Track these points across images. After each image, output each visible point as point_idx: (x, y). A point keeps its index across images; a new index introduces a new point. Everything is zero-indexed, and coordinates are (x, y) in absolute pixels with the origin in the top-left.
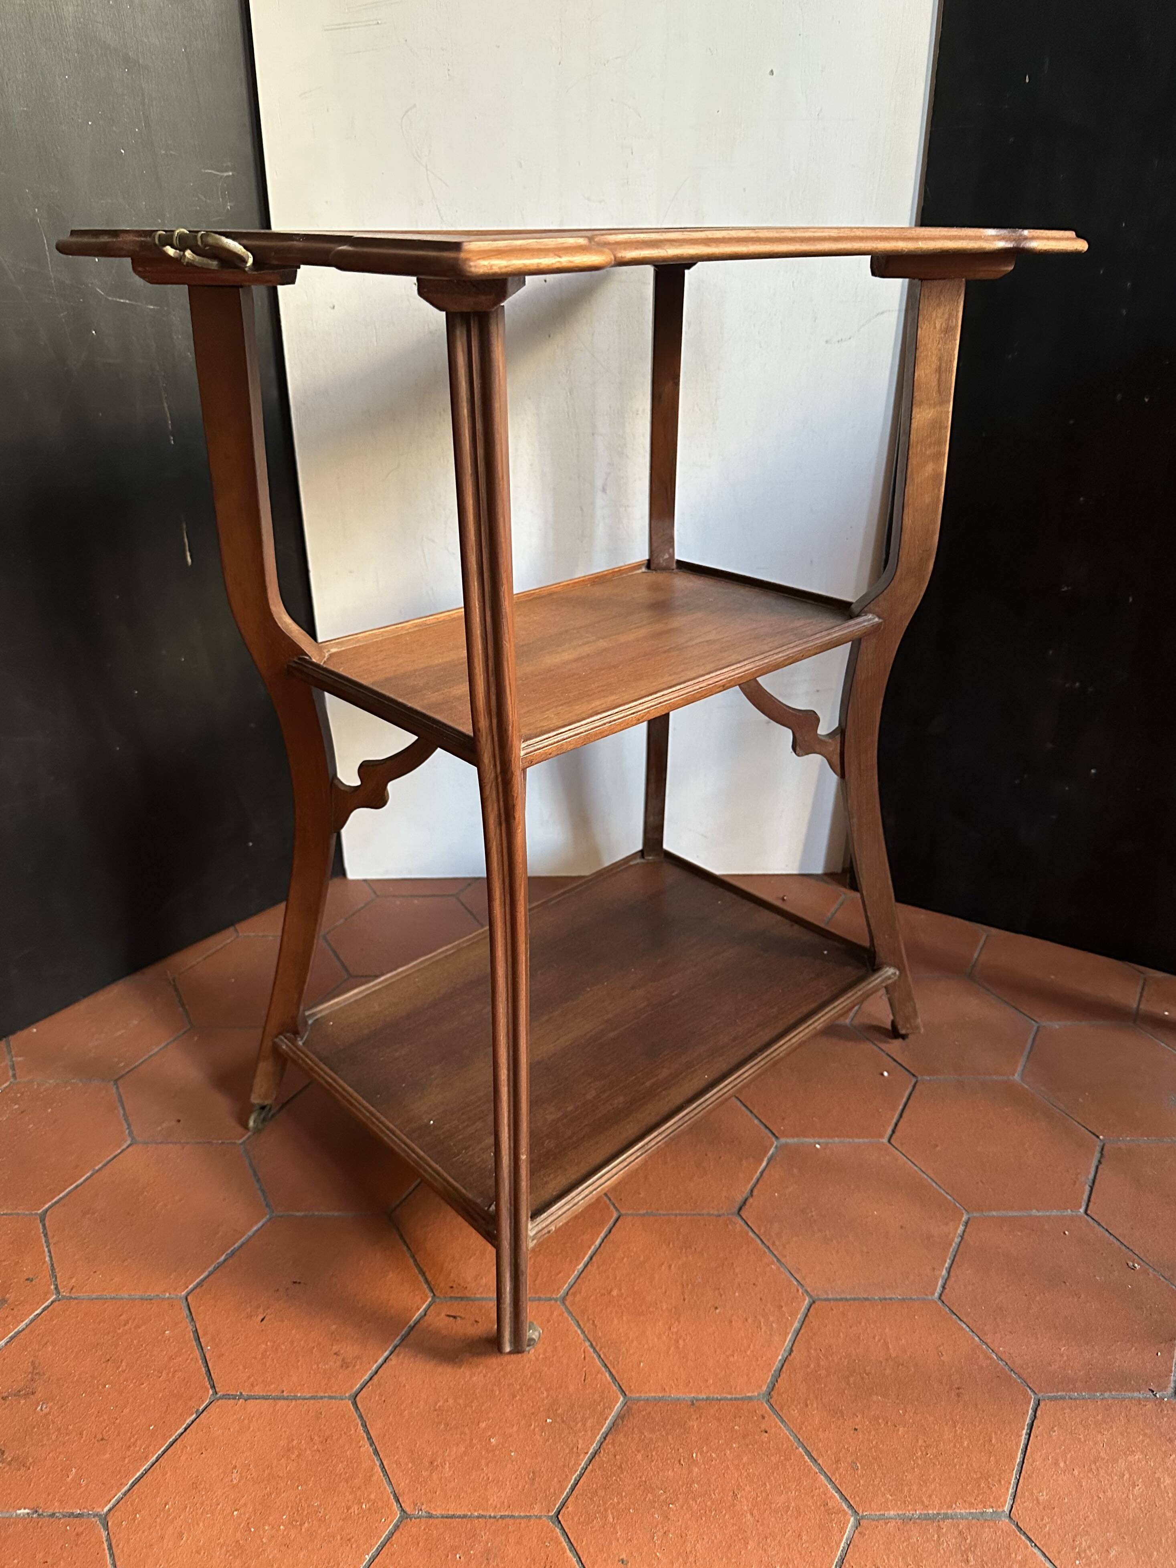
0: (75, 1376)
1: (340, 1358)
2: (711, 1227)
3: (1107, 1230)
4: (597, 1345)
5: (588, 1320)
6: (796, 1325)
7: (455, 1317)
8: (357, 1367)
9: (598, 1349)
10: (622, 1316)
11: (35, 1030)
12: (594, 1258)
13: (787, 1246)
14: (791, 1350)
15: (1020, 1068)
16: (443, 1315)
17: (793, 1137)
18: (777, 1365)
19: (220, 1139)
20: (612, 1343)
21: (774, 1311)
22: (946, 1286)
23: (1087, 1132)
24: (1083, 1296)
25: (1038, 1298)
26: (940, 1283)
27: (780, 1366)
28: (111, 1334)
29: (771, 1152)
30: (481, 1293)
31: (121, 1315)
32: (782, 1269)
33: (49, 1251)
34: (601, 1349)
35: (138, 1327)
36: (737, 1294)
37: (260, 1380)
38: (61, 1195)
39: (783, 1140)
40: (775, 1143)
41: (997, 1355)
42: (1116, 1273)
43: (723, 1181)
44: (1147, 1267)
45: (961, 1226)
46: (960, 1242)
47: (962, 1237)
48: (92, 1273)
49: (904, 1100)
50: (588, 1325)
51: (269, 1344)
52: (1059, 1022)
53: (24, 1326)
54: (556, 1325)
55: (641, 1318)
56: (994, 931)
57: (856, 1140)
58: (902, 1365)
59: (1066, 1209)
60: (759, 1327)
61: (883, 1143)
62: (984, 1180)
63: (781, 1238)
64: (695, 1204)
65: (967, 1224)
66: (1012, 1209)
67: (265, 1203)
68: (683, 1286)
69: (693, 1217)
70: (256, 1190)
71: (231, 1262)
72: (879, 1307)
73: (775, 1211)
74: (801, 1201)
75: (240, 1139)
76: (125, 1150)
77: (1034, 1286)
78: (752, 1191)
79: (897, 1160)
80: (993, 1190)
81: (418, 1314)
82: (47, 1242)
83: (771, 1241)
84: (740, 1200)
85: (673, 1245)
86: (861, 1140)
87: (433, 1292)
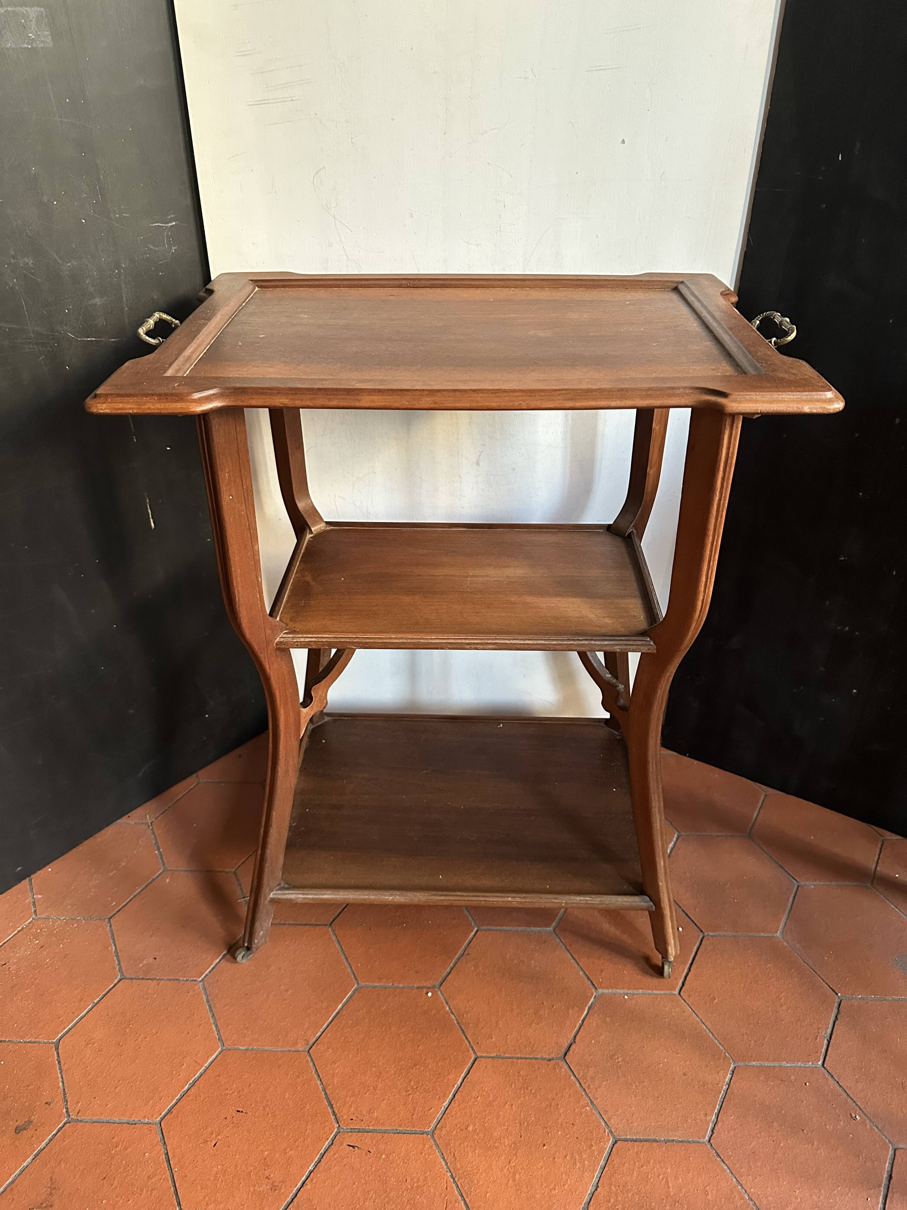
0: (81, 1191)
1: (270, 1181)
2: (544, 1071)
3: (838, 1082)
4: (456, 1176)
5: (451, 1153)
6: (602, 1163)
7: (353, 1147)
8: (283, 1190)
9: (456, 1179)
10: (475, 1150)
11: (50, 870)
12: (456, 1095)
13: (598, 1089)
14: (597, 1187)
15: (782, 925)
16: (345, 1144)
17: (608, 988)
18: (587, 1198)
19: (185, 977)
20: (467, 1175)
21: (586, 1150)
22: (715, 1131)
23: (828, 988)
24: (816, 1143)
25: (782, 1145)
26: (711, 1126)
27: (589, 1199)
28: (107, 1155)
29: (591, 1002)
30: (373, 1125)
31: (113, 1138)
32: (594, 1111)
33: (62, 1078)
34: (458, 1181)
35: (126, 1149)
36: (560, 1133)
37: (213, 1199)
38: (70, 1026)
39: (600, 991)
40: (595, 994)
41: (748, 1196)
42: (842, 1123)
43: (554, 1028)
44: (866, 1118)
45: (729, 1075)
46: (727, 1089)
47: (729, 1085)
48: (92, 1099)
49: (693, 954)
50: (450, 1157)
51: (219, 1167)
52: (814, 885)
53: (45, 1145)
54: (427, 1157)
55: (489, 1153)
56: (771, 791)
57: (655, 992)
58: (678, 1202)
59: (809, 1062)
60: (575, 1163)
61: (675, 994)
62: (748, 1032)
63: (594, 1081)
64: (532, 1049)
65: (733, 1072)
66: (768, 1060)
67: (217, 1037)
68: (521, 1123)
69: (531, 1061)
70: (211, 1024)
71: (192, 1090)
72: (664, 1149)
73: (591, 1057)
74: (611, 1048)
75: (199, 977)
76: (116, 985)
77: (780, 1133)
78: (575, 1037)
79: (684, 1012)
80: (755, 1042)
81: (327, 1143)
82: (60, 1068)
83: (587, 1084)
84: (566, 1045)
85: (515, 1086)
86: (659, 992)
87: (338, 1123)
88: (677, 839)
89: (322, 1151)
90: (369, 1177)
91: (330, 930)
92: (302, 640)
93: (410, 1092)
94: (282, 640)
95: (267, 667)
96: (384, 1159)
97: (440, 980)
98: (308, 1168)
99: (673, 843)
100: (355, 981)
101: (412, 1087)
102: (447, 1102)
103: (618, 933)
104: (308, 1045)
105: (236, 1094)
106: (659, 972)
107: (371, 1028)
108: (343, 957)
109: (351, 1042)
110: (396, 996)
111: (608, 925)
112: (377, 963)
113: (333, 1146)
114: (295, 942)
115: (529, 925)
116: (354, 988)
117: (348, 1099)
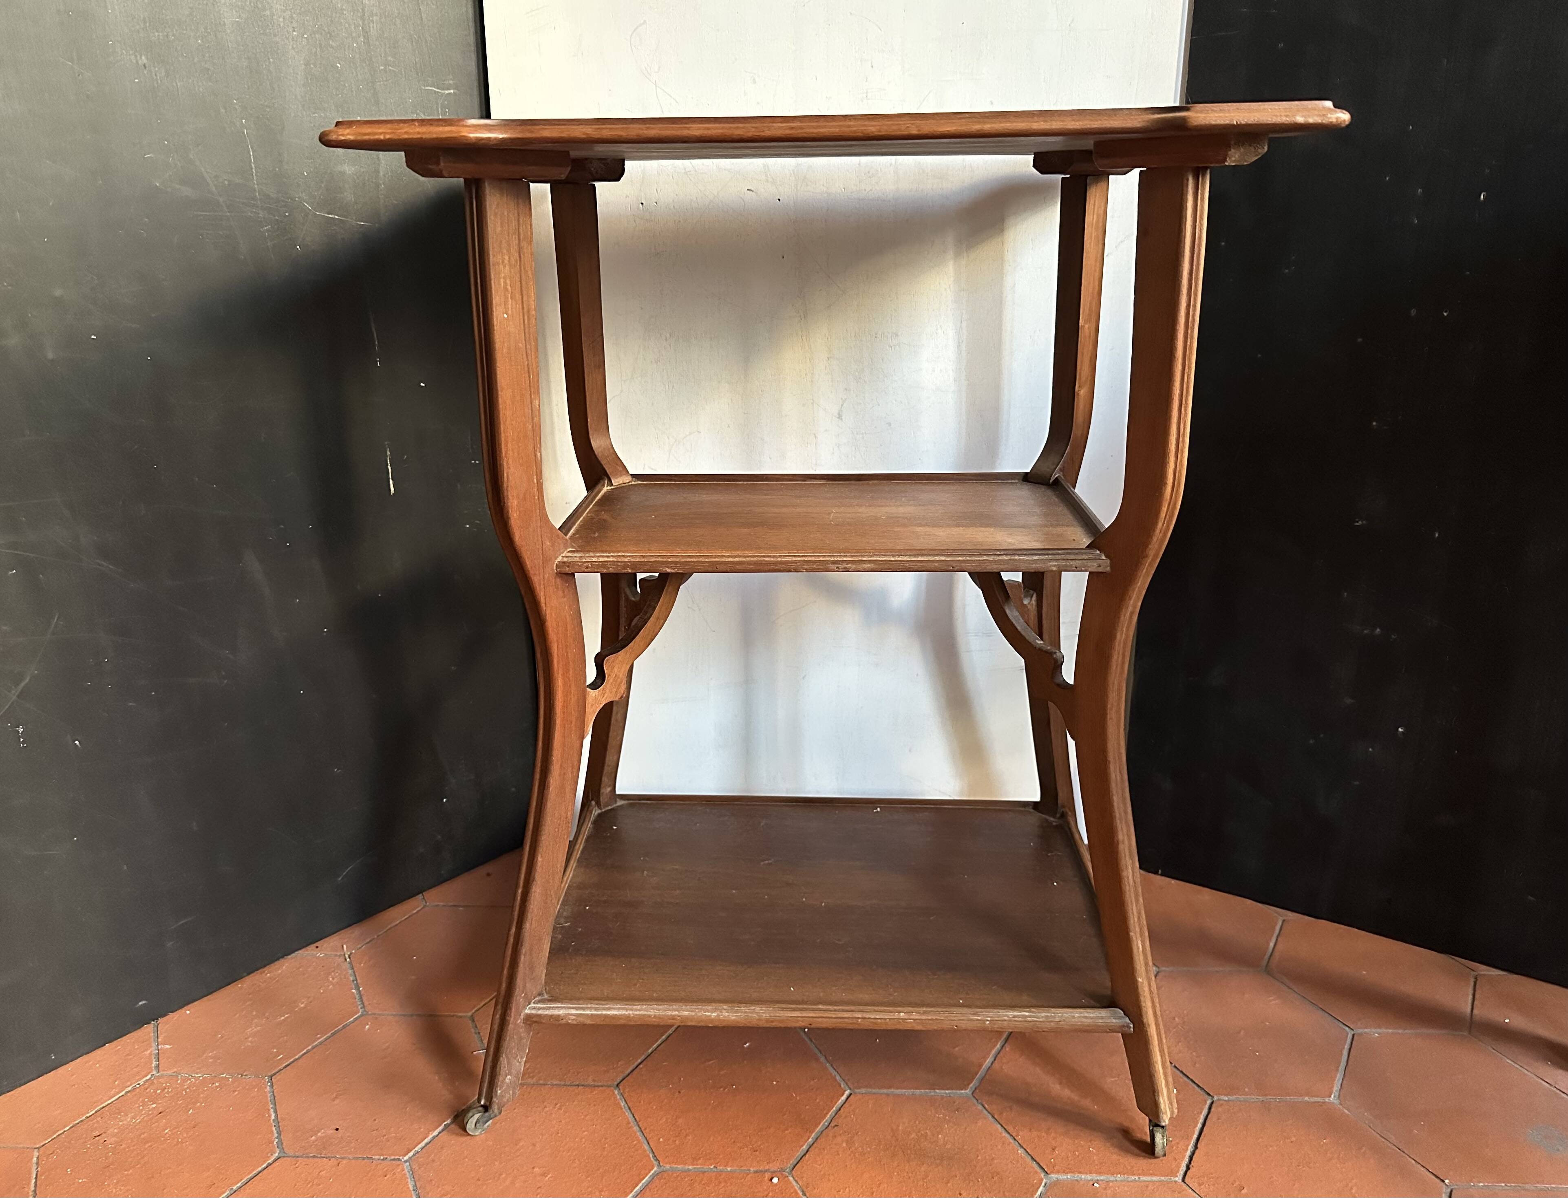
11: (188, 1012)
15: (1336, 1088)
17: (1065, 1172)
19: (381, 1155)
23: (1428, 1174)
29: (1039, 1192)
39: (1054, 1176)
40: (1045, 1181)
49: (1199, 1126)
52: (1378, 1030)
56: (1291, 916)
57: (1143, 1178)
61: (1176, 1182)
75: (405, 1156)
76: (269, 1165)
86: (1149, 1179)
91: (616, 1092)
92: (594, 559)
94: (565, 560)
95: (542, 600)
97: (793, 1161)
100: (655, 1163)
103: (1075, 1097)
106: (1148, 1149)
108: (636, 1128)
110: (720, 1183)
111: (1058, 1087)
112: (690, 1137)
114: (560, 1109)
115: (933, 1087)
116: (652, 1172)
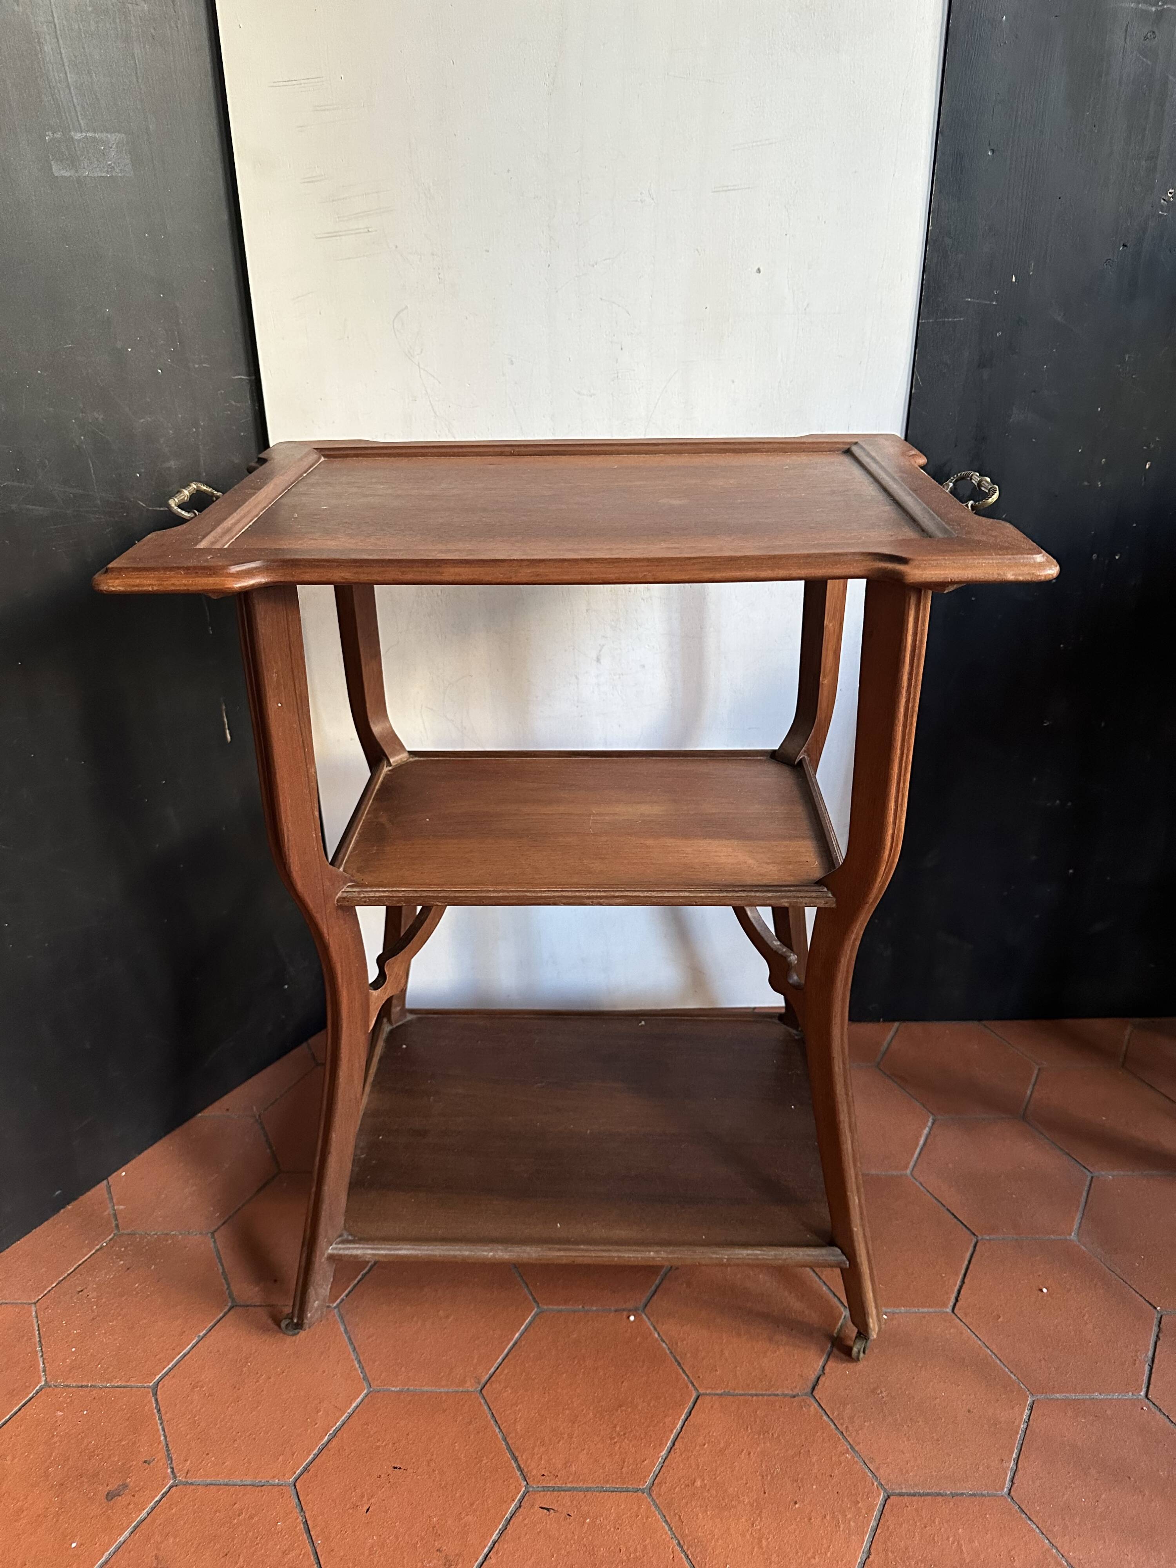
1: (443, 1554)
2: (787, 1410)
3: (1168, 1417)
4: (684, 1544)
5: (675, 1515)
6: (873, 1523)
7: (548, 1510)
9: (685, 1548)
10: (706, 1511)
12: (676, 1443)
13: (860, 1432)
14: (869, 1554)
15: (1076, 1226)
16: (537, 1506)
20: (698, 1542)
21: (850, 1508)
22: (1015, 1481)
23: (1144, 1301)
24: (1147, 1494)
25: (1104, 1496)
26: (1009, 1475)
28: (227, 1526)
30: (572, 1482)
31: (234, 1505)
32: (856, 1459)
33: (163, 1429)
34: (688, 1550)
35: (251, 1517)
36: (815, 1487)
38: (170, 1366)
40: (844, 1313)
41: (1067, 1561)
43: (796, 1356)
45: (1026, 1411)
46: (1026, 1429)
47: (1028, 1423)
48: (204, 1455)
49: (966, 1262)
50: (674, 1520)
51: (375, 1538)
53: (146, 1515)
54: (645, 1521)
55: (725, 1514)
57: (921, 1310)
59: (1128, 1392)
60: (837, 1525)
61: (947, 1312)
62: (1046, 1358)
63: (854, 1422)
64: (770, 1383)
65: (1032, 1407)
66: (1074, 1391)
67: (362, 1376)
68: (763, 1476)
69: (770, 1398)
70: (352, 1360)
71: (333, 1443)
72: (952, 1504)
73: (847, 1391)
74: (872, 1380)
75: (334, 1302)
76: (226, 1314)
77: (1099, 1482)
78: (824, 1367)
79: (961, 1333)
80: (1056, 1369)
81: (513, 1506)
82: (160, 1419)
83: (844, 1426)
84: (813, 1377)
85: (751, 1429)
86: (926, 1310)
87: (526, 1480)
88: (933, 1124)
89: (508, 1515)
90: (572, 1546)
93: (615, 1440)
96: (589, 1524)
97: (644, 1300)
98: (491, 1537)
99: (927, 1129)
100: (534, 1304)
101: (619, 1434)
102: (664, 1452)
104: (479, 1383)
105: (390, 1446)
107: (560, 1361)
109: (535, 1378)
110: (589, 1321)
112: (561, 1281)
113: (521, 1509)
116: (534, 1312)
117: (536, 1450)
